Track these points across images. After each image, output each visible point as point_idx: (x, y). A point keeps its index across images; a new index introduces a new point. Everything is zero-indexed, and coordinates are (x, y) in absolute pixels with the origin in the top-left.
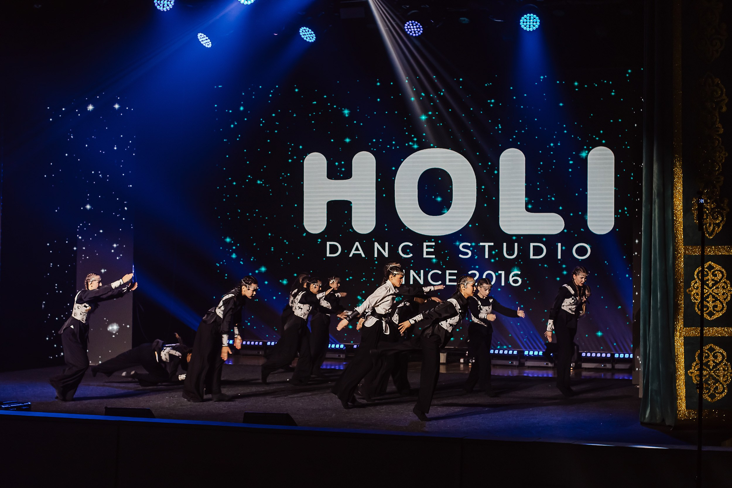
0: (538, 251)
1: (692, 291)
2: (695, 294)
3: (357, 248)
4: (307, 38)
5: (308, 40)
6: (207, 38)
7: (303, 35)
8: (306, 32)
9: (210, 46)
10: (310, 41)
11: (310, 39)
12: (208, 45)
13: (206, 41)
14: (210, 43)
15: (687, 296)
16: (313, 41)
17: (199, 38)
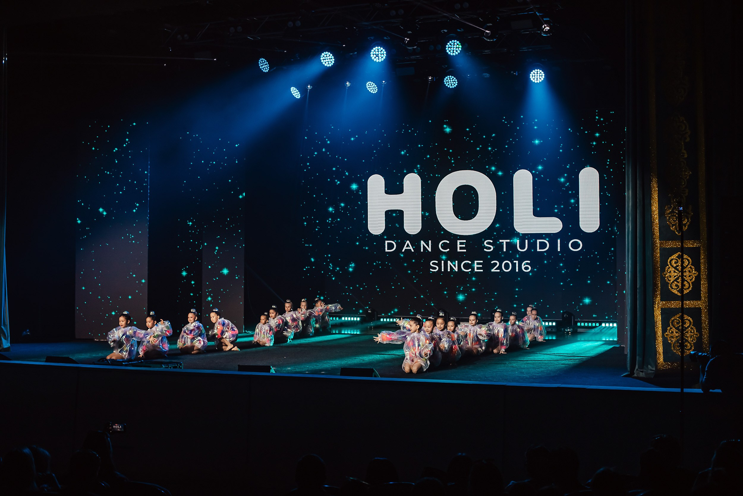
0: (543, 245)
1: (667, 274)
2: (668, 276)
3: (408, 245)
4: (371, 90)
5: (372, 92)
6: (298, 91)
7: (369, 88)
8: (371, 85)
9: (299, 97)
10: (374, 92)
11: (374, 91)
12: (298, 96)
13: (297, 93)
14: (299, 94)
15: (663, 278)
16: (375, 92)
17: (291, 91)
